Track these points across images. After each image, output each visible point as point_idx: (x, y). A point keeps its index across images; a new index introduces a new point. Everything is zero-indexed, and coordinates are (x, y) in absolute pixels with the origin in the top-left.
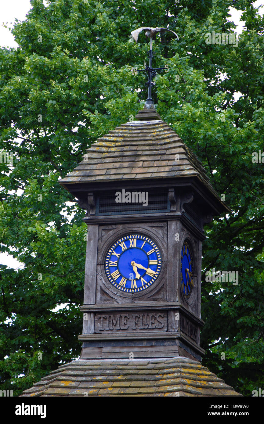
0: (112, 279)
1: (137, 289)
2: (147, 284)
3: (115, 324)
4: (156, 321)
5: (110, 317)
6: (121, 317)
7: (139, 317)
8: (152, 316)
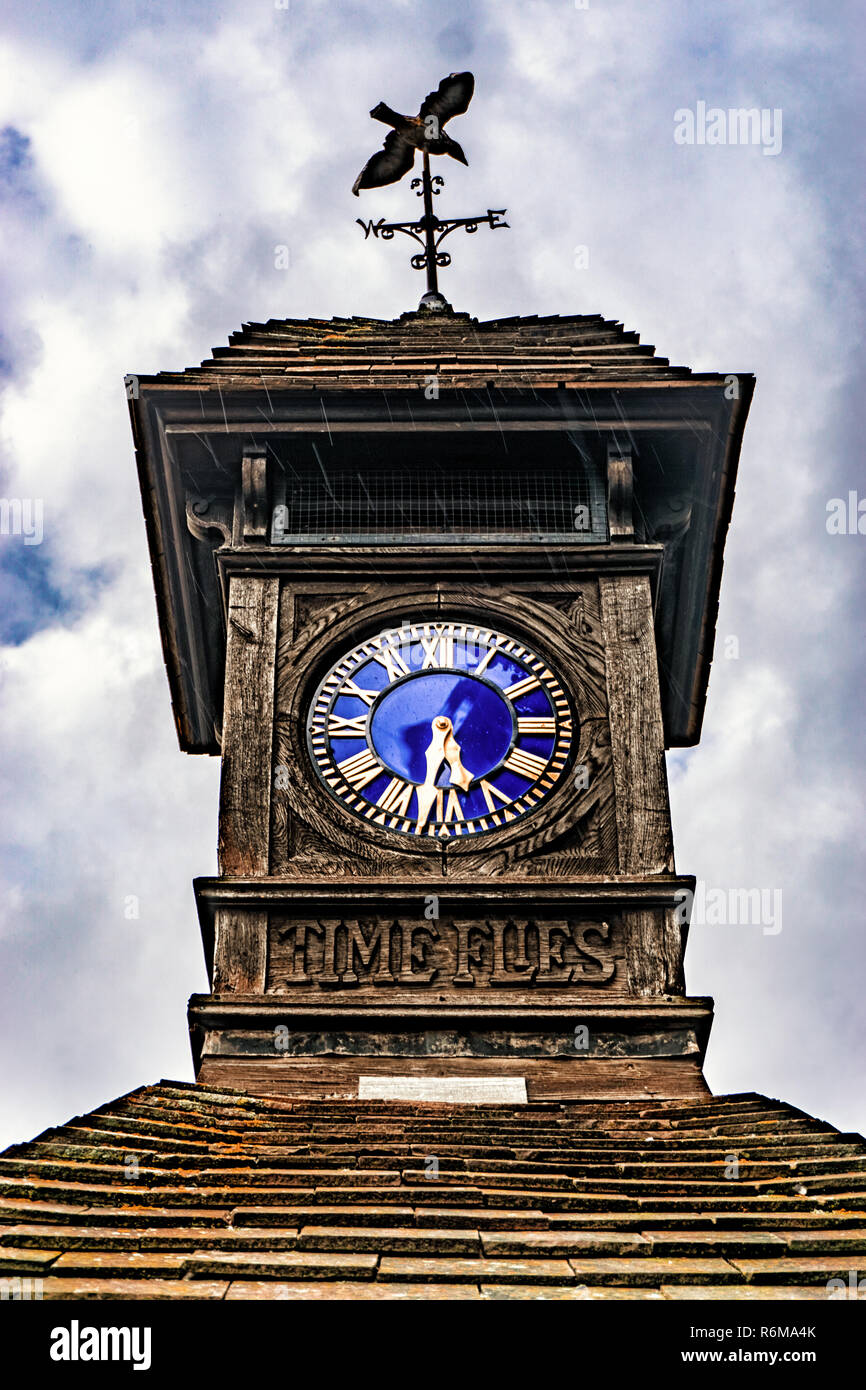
0: (343, 782)
1: (464, 826)
2: (512, 809)
3: (366, 961)
4: (571, 953)
5: (342, 931)
6: (395, 930)
7: (486, 930)
8: (553, 933)
